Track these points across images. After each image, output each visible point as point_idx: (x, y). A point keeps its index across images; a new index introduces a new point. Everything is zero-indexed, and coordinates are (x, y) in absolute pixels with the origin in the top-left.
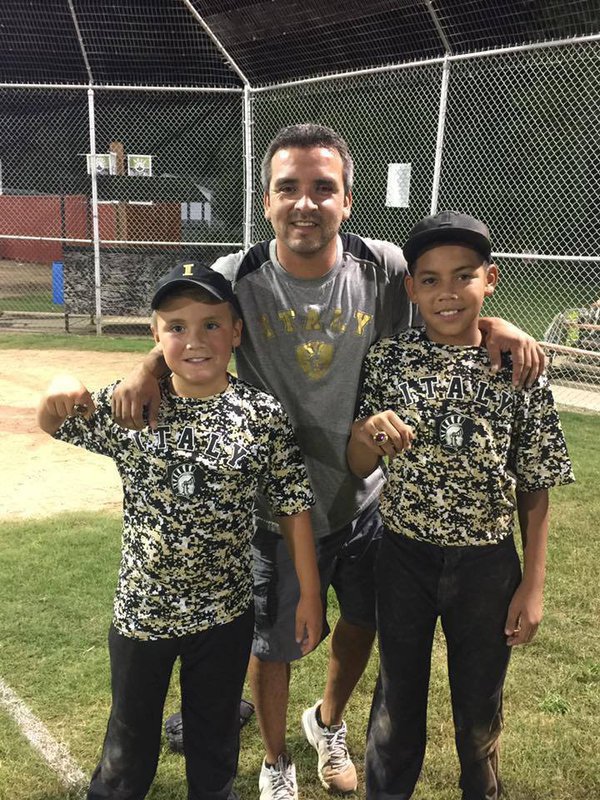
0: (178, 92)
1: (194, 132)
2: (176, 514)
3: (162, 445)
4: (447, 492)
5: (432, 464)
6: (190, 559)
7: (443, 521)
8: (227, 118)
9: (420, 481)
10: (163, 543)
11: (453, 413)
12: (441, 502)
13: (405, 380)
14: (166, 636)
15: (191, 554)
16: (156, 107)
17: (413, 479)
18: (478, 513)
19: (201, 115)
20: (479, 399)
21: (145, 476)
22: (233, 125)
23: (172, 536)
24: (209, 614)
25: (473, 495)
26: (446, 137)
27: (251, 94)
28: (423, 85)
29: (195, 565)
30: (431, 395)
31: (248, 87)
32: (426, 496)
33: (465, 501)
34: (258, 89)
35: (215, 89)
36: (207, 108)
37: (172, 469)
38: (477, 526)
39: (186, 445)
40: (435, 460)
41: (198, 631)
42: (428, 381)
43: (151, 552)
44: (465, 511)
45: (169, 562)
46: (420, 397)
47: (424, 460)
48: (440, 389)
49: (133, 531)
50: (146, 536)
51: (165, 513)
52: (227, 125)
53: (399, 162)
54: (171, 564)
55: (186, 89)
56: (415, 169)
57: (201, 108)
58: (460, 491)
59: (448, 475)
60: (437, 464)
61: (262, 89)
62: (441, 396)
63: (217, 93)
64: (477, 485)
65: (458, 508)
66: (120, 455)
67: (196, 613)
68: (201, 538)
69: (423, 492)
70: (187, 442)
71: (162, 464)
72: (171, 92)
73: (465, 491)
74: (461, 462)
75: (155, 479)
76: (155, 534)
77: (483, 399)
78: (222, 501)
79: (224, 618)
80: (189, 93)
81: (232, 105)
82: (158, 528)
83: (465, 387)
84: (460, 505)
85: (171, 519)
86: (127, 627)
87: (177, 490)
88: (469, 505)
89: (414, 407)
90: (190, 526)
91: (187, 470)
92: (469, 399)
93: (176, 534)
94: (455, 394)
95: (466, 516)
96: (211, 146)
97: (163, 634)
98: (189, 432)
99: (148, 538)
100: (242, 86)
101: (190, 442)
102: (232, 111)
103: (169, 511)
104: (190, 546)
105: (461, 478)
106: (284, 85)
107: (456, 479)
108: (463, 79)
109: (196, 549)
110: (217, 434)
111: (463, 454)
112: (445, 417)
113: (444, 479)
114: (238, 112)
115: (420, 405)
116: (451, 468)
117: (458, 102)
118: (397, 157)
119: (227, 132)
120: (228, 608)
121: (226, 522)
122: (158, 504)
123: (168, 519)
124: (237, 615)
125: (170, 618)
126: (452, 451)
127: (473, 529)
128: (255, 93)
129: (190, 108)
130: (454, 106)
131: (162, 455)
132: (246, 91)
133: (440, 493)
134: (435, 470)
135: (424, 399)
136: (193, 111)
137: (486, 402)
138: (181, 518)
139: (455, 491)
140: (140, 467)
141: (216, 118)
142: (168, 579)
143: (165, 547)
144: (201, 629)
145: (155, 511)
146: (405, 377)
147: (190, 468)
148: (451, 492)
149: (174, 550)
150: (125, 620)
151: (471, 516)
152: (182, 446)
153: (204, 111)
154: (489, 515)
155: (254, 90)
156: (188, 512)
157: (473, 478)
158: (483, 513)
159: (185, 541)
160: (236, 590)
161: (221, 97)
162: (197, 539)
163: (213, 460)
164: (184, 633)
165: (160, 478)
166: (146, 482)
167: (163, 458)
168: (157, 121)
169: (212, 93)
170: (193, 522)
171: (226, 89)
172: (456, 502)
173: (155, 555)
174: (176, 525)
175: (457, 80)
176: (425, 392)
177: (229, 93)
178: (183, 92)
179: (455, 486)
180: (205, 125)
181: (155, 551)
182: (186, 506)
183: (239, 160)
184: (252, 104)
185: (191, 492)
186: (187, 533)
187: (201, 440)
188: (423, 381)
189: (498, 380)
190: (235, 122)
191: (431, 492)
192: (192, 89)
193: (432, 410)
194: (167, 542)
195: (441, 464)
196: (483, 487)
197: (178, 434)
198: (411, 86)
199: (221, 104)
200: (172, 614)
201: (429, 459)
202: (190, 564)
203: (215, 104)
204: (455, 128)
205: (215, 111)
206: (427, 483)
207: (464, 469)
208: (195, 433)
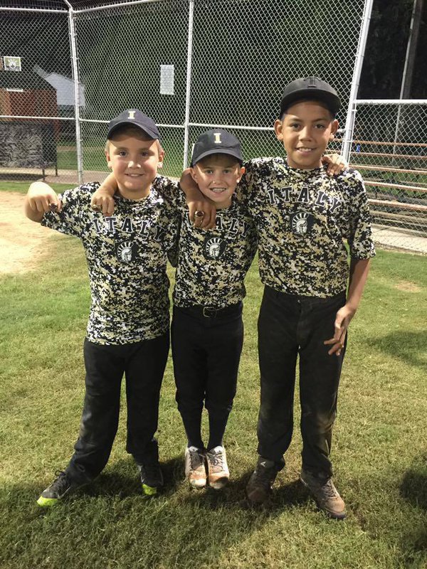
0: (24, 12)
1: (36, 40)
2: (119, 273)
3: (111, 229)
4: (297, 262)
5: (287, 244)
6: (127, 300)
7: (296, 280)
8: (58, 31)
9: (280, 254)
10: (110, 290)
11: (301, 211)
12: (294, 268)
13: (272, 188)
14: (115, 343)
15: (128, 298)
16: (9, 22)
17: (276, 252)
18: (319, 276)
19: (41, 28)
20: (318, 202)
21: (99, 249)
22: (63, 36)
23: (116, 286)
24: (141, 332)
25: (315, 264)
26: (194, 48)
27: (73, 15)
28: (179, 12)
29: (130, 304)
30: (287, 200)
31: (71, 9)
32: (285, 263)
33: (309, 268)
34: (78, 11)
35: (49, 10)
36: (44, 23)
37: (117, 245)
38: (319, 284)
39: (127, 229)
40: (290, 241)
41: (134, 342)
42: (287, 190)
43: (103, 295)
44: (310, 274)
45: (114, 302)
46: (280, 200)
47: (282, 241)
48: (293, 195)
49: (94, 283)
50: (100, 286)
51: (111, 272)
52: (59, 36)
53: (167, 64)
54: (116, 303)
55: (29, 9)
56: (176, 69)
57: (40, 23)
58: (306, 262)
59: (298, 251)
60: (291, 244)
61: (80, 11)
62: (294, 200)
63: (51, 13)
64: (317, 257)
65: (305, 272)
66: (83, 235)
67: (132, 331)
68: (134, 288)
69: (282, 261)
70: (127, 227)
71: (111, 242)
72: (19, 12)
73: (309, 262)
74: (306, 243)
75: (106, 251)
76: (105, 285)
77: (321, 202)
78: (148, 267)
79: (149, 336)
80: (31, 12)
81: (62, 22)
82: (107, 281)
83: (310, 195)
84: (306, 270)
85: (116, 276)
86: (93, 337)
87: (121, 258)
88: (312, 271)
89: (275, 206)
90: (127, 281)
91: (127, 246)
92: (312, 202)
93: (118, 285)
94: (303, 199)
95: (311, 278)
96: (48, 50)
97: (113, 342)
98: (128, 221)
99: (102, 287)
100: (68, 9)
101: (129, 227)
102: (62, 26)
103: (114, 271)
104: (127, 292)
105: (306, 253)
106: (94, 9)
107: (303, 254)
108: (202, 9)
109: (130, 294)
110: (146, 221)
111: (307, 238)
112: (296, 214)
113: (295, 254)
114: (66, 26)
115: (280, 206)
116: (300, 247)
117: (199, 24)
118: (165, 61)
119: (59, 41)
120: (152, 330)
121: (149, 279)
122: (107, 267)
123: (114, 276)
124: (158, 335)
125: (117, 333)
126: (300, 236)
127: (317, 286)
128: (77, 14)
129: (33, 23)
130: (197, 27)
131: (111, 235)
132: (70, 12)
133: (293, 263)
134: (289, 248)
135: (283, 202)
136: (35, 26)
137: (323, 204)
138: (122, 275)
139: (303, 262)
140: (96, 243)
141: (51, 31)
142: (115, 311)
143: (111, 292)
144: (136, 341)
145: (105, 271)
146: (272, 186)
147: (129, 244)
148: (300, 262)
149: (117, 295)
150: (92, 332)
151: (314, 278)
152: (124, 230)
153: (42, 26)
154: (326, 276)
155: (75, 12)
156: (127, 271)
157: (314, 253)
158: (322, 275)
159: (124, 289)
160: (157, 320)
161: (53, 16)
162: (131, 288)
163: (145, 237)
164: (126, 342)
165: (110, 250)
166: (99, 253)
167: (112, 238)
168: (10, 32)
169: (47, 13)
170: (129, 278)
171: (57, 11)
172: (303, 269)
173: (106, 297)
174: (118, 280)
175: (199, 9)
176: (284, 198)
177: (59, 14)
178: (27, 12)
179: (303, 258)
180: (43, 35)
181: (106, 295)
182: (127, 268)
183: (68, 60)
184: (75, 22)
185: (129, 259)
186: (125, 284)
187: (136, 226)
188: (283, 190)
189: (331, 189)
190: (64, 34)
191: (288, 262)
192: (33, 10)
193: (287, 210)
194: (113, 290)
195: (293, 244)
196: (322, 258)
197: (122, 222)
198: (172, 12)
199: (54, 21)
200: (118, 331)
201: (286, 241)
202: (127, 303)
203: (50, 21)
204: (198, 42)
205: (50, 26)
206: (285, 256)
207: (308, 247)
208: (132, 221)
